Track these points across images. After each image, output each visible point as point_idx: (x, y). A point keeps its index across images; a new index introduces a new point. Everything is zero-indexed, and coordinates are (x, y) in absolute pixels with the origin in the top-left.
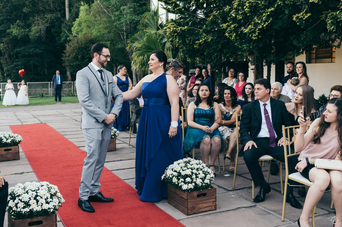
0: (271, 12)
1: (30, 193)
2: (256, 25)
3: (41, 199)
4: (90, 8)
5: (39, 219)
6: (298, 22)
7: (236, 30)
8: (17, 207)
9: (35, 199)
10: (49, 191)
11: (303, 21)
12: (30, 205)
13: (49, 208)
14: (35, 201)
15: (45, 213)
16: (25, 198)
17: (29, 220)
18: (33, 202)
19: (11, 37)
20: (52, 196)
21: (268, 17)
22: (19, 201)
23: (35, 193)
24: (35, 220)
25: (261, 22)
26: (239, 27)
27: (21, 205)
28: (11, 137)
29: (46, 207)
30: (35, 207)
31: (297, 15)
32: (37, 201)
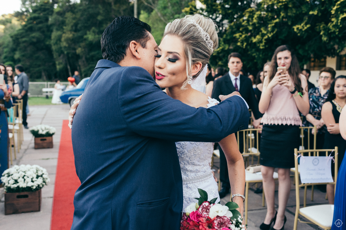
0: (276, 23)
1: (21, 173)
2: (263, 35)
3: (28, 179)
4: (149, 16)
5: (25, 193)
6: (299, 33)
7: (247, 39)
8: (9, 183)
9: (23, 178)
10: (37, 172)
11: (303, 31)
12: (18, 182)
13: (33, 186)
14: (23, 180)
15: (29, 189)
16: (15, 177)
17: (17, 194)
18: (21, 180)
19: (87, 42)
20: (38, 177)
21: (273, 28)
22: (11, 179)
23: (24, 174)
24: (22, 194)
25: (267, 33)
26: (250, 37)
27: (12, 182)
28: (46, 129)
29: (30, 184)
30: (22, 184)
31: (297, 26)
32: (25, 180)
